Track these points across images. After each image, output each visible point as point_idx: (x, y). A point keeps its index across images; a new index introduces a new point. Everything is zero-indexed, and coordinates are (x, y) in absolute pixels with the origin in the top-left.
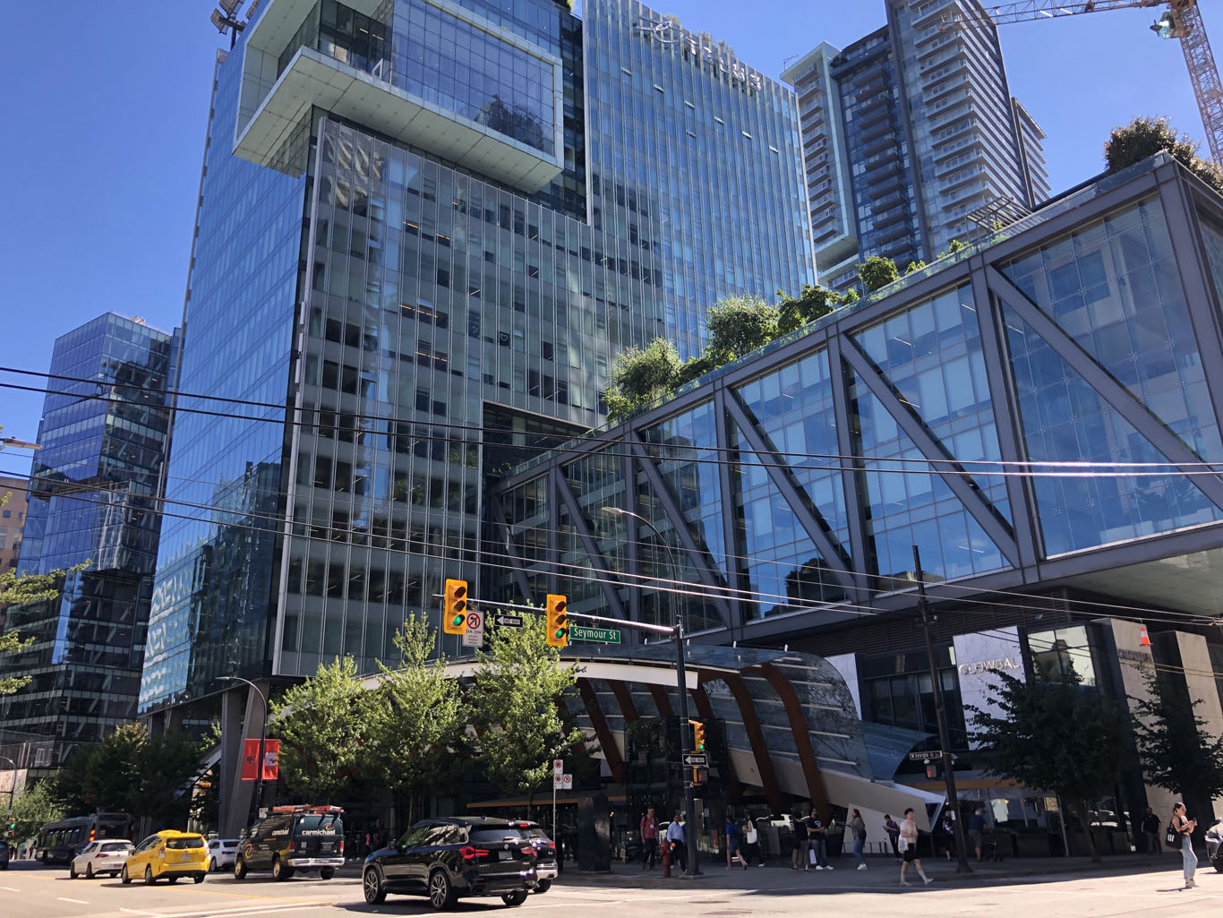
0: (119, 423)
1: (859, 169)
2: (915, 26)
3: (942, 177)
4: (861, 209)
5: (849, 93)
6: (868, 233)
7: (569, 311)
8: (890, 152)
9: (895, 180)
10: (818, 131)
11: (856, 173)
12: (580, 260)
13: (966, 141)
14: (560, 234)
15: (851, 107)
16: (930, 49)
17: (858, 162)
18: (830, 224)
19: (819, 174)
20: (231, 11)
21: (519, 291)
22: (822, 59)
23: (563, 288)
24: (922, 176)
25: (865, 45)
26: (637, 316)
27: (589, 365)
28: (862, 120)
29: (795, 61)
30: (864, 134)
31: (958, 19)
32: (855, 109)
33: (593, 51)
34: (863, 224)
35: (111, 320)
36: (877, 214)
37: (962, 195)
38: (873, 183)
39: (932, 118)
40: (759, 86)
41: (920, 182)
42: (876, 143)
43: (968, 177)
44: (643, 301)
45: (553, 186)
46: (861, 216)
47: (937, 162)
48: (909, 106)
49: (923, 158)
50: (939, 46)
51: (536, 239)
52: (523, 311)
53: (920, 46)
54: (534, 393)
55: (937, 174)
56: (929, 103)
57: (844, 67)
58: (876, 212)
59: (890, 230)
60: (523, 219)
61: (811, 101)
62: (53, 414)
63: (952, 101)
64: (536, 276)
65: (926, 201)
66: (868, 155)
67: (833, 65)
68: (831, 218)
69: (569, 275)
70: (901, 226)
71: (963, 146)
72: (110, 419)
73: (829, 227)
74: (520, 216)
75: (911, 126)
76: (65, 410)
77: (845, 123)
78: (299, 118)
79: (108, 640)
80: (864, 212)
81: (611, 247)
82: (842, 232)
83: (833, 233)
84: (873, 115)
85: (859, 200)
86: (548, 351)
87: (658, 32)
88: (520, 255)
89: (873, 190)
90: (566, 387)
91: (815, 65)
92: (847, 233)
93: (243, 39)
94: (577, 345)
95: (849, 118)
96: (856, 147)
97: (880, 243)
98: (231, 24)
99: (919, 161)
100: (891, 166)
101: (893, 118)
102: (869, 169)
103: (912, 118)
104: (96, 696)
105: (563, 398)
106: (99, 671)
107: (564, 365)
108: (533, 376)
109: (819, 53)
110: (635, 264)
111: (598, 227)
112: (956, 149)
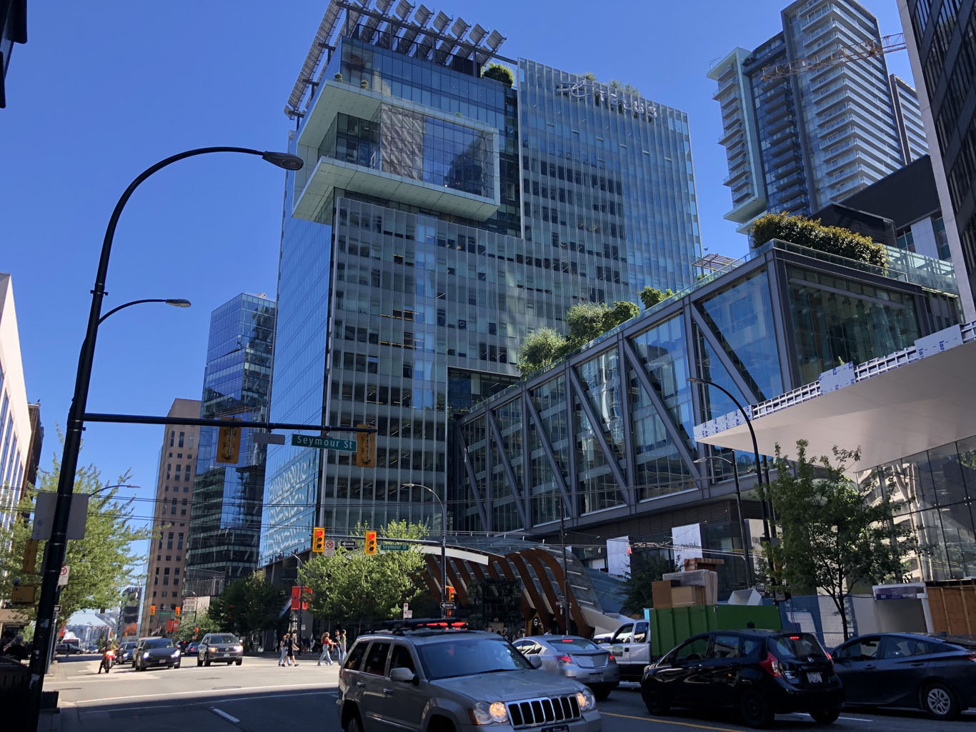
0: (253, 368)
1: (765, 145)
2: (804, 31)
3: (825, 149)
4: (768, 176)
5: (757, 86)
6: (773, 194)
7: (508, 300)
8: (788, 131)
9: (791, 153)
10: (735, 117)
11: (763, 148)
12: (515, 263)
13: (844, 120)
14: (501, 247)
15: (759, 96)
16: (816, 48)
17: (765, 139)
18: (745, 188)
19: (736, 150)
20: (295, 106)
21: (472, 291)
22: (736, 60)
23: (503, 285)
24: (811, 149)
25: (770, 45)
26: (558, 296)
27: (521, 333)
28: (767, 106)
29: (719, 61)
30: (769, 117)
31: (836, 24)
32: (762, 98)
33: (525, 114)
34: (769, 187)
35: (244, 298)
36: (779, 179)
37: (841, 163)
38: (776, 155)
39: (818, 103)
40: (655, 114)
41: (810, 153)
42: (778, 124)
43: (845, 149)
44: (562, 285)
45: (499, 213)
46: (768, 181)
47: (822, 137)
48: (801, 95)
49: (812, 135)
50: (822, 46)
51: (484, 254)
52: (475, 304)
53: (808, 46)
54: (483, 358)
55: (821, 148)
56: (816, 91)
57: (753, 66)
58: (779, 178)
59: (789, 192)
60: (474, 242)
61: (731, 93)
62: (212, 363)
63: (833, 88)
64: (484, 280)
65: (815, 168)
66: (771, 134)
67: (745, 64)
68: (746, 184)
69: (508, 275)
70: (797, 188)
71: (842, 124)
72: (247, 366)
73: (745, 191)
74: (472, 240)
75: (802, 110)
76: (219, 360)
77: (755, 109)
78: (327, 195)
79: (254, 512)
80: (770, 178)
81: (538, 252)
82: (754, 195)
83: (748, 195)
84: (775, 102)
85: (767, 169)
86: (492, 329)
87: (575, 91)
88: (472, 267)
89: (778, 160)
90: (505, 351)
91: (732, 64)
92: (757, 196)
93: (304, 123)
94: (514, 322)
95: (758, 105)
96: (763, 128)
97: (782, 201)
98: (296, 114)
99: (809, 137)
100: (789, 142)
101: (789, 104)
102: (773, 144)
103: (803, 104)
104: (248, 549)
105: (504, 359)
106: (250, 533)
107: (504, 336)
108: (483, 346)
109: (734, 55)
110: (557, 260)
111: (529, 239)
112: (836, 127)
